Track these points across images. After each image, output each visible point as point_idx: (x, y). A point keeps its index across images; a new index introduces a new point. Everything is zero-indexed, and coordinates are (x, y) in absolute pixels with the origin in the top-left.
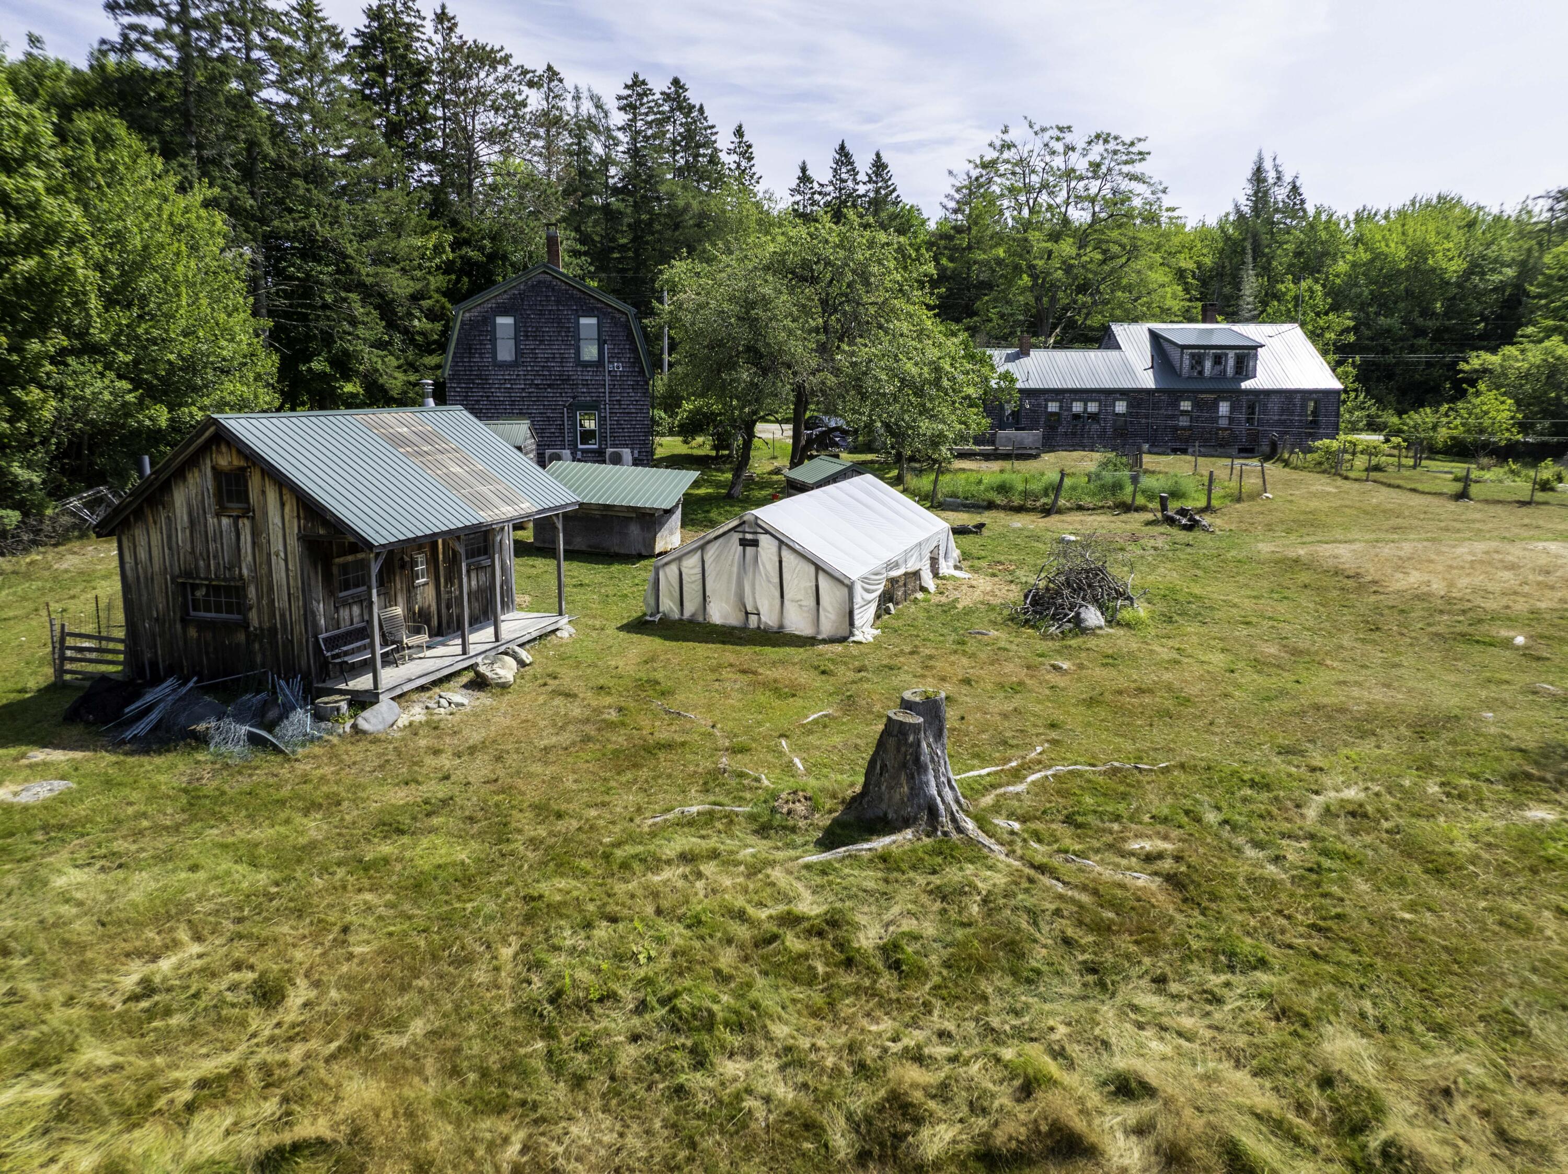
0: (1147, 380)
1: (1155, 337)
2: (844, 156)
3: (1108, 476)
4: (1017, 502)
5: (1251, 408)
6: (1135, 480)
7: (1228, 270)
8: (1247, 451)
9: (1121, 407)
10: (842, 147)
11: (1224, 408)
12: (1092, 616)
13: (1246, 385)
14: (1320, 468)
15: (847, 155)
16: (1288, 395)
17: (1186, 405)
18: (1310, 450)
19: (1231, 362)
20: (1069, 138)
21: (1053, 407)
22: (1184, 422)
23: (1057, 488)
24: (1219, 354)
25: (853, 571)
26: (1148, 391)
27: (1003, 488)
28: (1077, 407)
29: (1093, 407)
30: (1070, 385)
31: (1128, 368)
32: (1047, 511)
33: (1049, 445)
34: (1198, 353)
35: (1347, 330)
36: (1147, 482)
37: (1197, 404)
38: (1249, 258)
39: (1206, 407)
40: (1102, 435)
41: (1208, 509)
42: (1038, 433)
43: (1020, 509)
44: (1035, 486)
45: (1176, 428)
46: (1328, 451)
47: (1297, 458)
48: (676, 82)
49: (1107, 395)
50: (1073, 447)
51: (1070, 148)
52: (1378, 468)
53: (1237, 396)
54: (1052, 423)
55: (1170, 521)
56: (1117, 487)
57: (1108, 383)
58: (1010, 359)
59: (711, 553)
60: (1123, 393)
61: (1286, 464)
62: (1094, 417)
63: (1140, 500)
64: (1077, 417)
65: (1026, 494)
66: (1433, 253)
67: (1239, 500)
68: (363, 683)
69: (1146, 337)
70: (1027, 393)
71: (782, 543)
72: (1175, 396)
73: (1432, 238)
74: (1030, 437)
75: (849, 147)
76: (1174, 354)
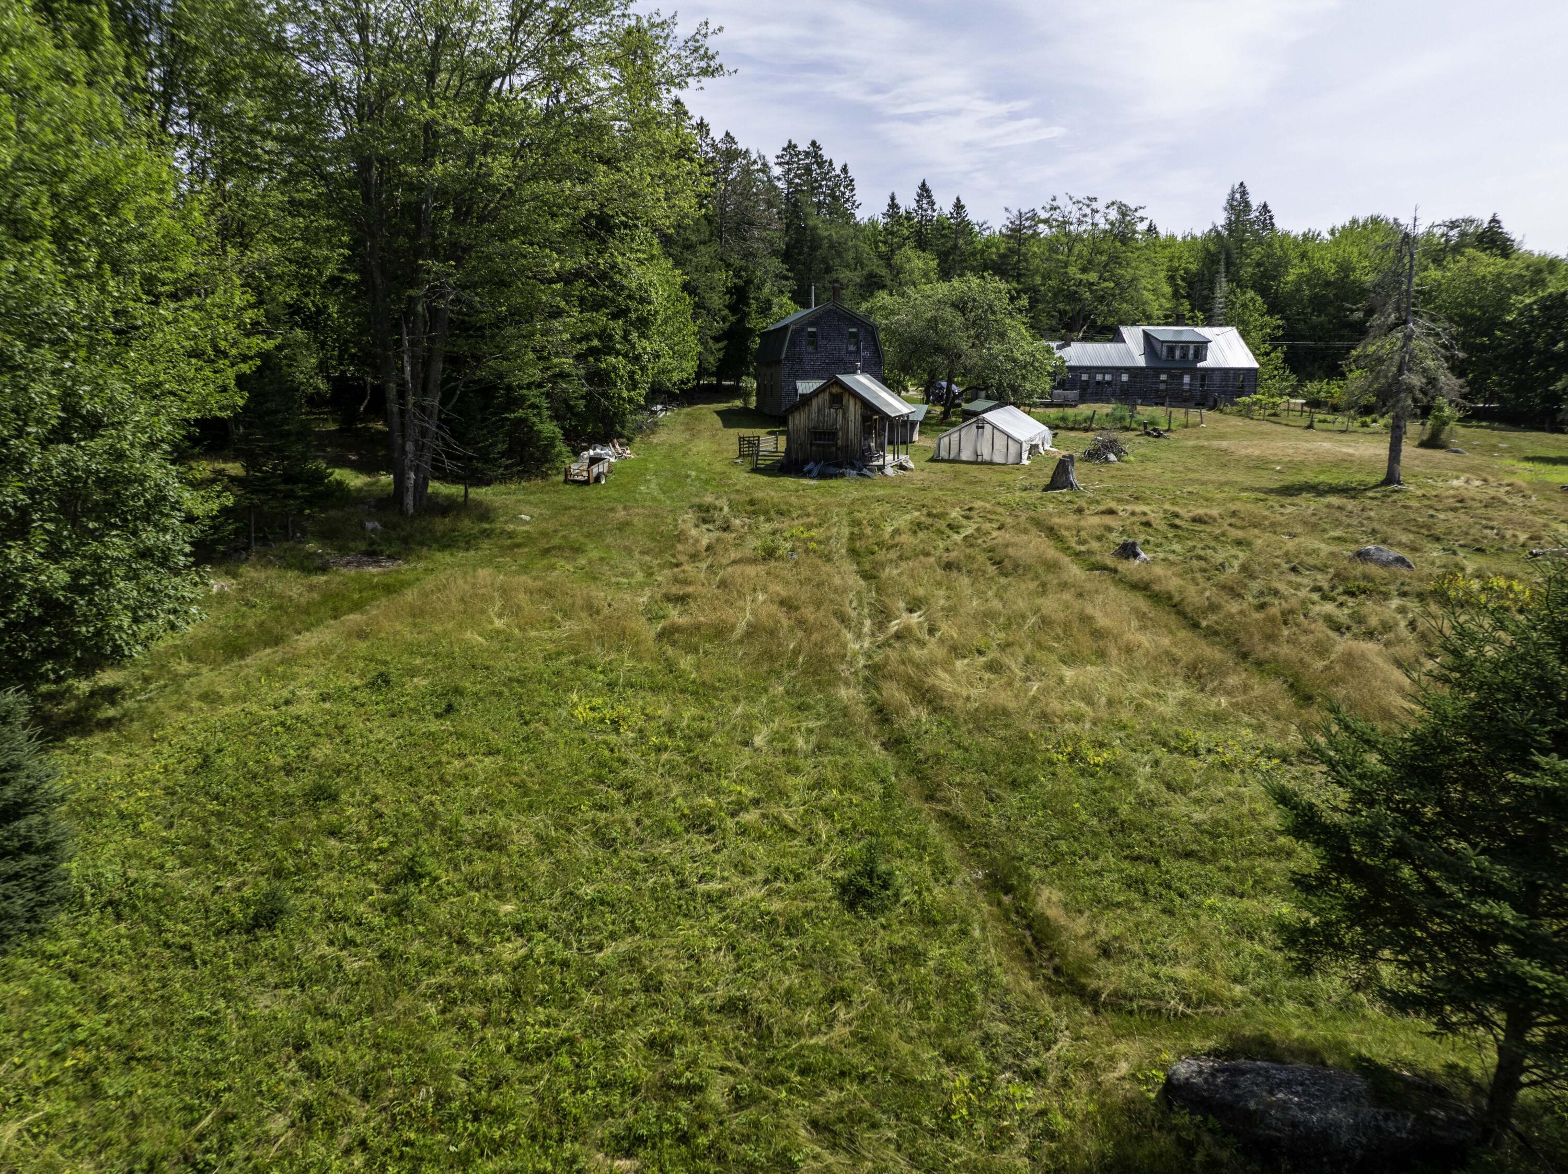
0: (1141, 362)
1: (1146, 335)
2: (925, 191)
3: (1118, 414)
4: (1070, 425)
5: (1203, 378)
6: (1132, 417)
7: (1207, 277)
8: (1200, 405)
9: (1125, 378)
10: (924, 184)
11: (1187, 379)
12: (1112, 457)
13: (1200, 365)
14: (1239, 414)
15: (927, 191)
16: (1226, 372)
17: (1163, 377)
18: (1236, 404)
19: (1191, 351)
20: (1095, 205)
21: (1085, 377)
22: (1162, 386)
23: (1091, 419)
24: (1185, 345)
25: (1022, 439)
26: (1141, 368)
27: (1063, 419)
28: (1099, 377)
29: (1108, 377)
30: (1095, 364)
31: (1129, 353)
32: (1086, 430)
33: (1083, 399)
34: (1171, 347)
35: (1279, 327)
36: (1138, 417)
37: (1171, 376)
38: (1222, 269)
39: (1176, 378)
40: (1113, 395)
41: (1169, 430)
42: (1076, 392)
43: (1072, 429)
44: (1079, 418)
45: (1157, 391)
46: (1244, 404)
47: (1228, 409)
48: (814, 144)
49: (1117, 370)
50: (1096, 401)
51: (1095, 211)
52: (1275, 415)
53: (1193, 371)
54: (1084, 386)
55: (1148, 434)
56: (1122, 418)
57: (1118, 363)
58: (1060, 348)
59: (963, 432)
60: (1127, 369)
61: (1221, 411)
62: (1109, 383)
63: (1134, 425)
64: (1098, 383)
65: (1075, 422)
66: (1354, 270)
67: (1186, 426)
68: (880, 462)
69: (1141, 335)
70: (1071, 368)
71: (994, 427)
72: (1157, 371)
73: (1355, 258)
74: (1072, 394)
75: (929, 184)
76: (1158, 346)
